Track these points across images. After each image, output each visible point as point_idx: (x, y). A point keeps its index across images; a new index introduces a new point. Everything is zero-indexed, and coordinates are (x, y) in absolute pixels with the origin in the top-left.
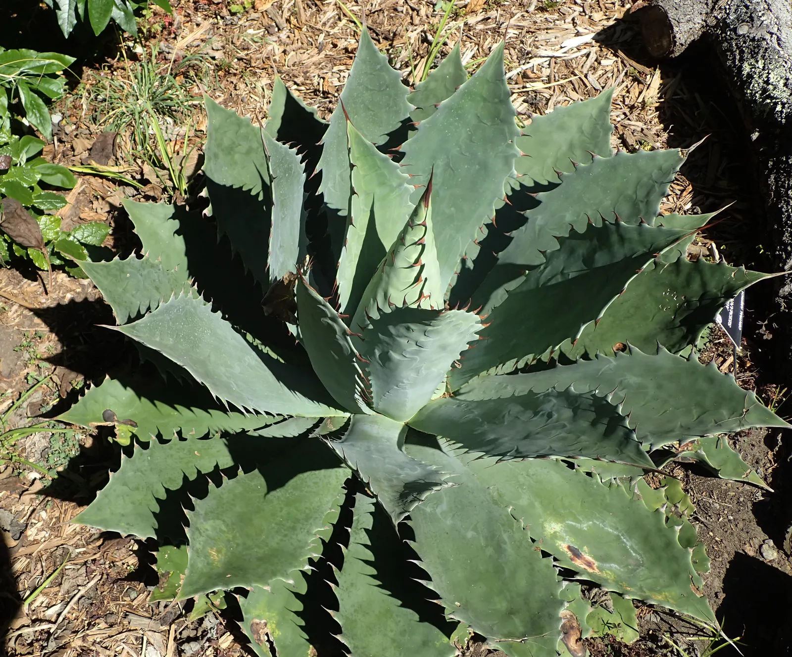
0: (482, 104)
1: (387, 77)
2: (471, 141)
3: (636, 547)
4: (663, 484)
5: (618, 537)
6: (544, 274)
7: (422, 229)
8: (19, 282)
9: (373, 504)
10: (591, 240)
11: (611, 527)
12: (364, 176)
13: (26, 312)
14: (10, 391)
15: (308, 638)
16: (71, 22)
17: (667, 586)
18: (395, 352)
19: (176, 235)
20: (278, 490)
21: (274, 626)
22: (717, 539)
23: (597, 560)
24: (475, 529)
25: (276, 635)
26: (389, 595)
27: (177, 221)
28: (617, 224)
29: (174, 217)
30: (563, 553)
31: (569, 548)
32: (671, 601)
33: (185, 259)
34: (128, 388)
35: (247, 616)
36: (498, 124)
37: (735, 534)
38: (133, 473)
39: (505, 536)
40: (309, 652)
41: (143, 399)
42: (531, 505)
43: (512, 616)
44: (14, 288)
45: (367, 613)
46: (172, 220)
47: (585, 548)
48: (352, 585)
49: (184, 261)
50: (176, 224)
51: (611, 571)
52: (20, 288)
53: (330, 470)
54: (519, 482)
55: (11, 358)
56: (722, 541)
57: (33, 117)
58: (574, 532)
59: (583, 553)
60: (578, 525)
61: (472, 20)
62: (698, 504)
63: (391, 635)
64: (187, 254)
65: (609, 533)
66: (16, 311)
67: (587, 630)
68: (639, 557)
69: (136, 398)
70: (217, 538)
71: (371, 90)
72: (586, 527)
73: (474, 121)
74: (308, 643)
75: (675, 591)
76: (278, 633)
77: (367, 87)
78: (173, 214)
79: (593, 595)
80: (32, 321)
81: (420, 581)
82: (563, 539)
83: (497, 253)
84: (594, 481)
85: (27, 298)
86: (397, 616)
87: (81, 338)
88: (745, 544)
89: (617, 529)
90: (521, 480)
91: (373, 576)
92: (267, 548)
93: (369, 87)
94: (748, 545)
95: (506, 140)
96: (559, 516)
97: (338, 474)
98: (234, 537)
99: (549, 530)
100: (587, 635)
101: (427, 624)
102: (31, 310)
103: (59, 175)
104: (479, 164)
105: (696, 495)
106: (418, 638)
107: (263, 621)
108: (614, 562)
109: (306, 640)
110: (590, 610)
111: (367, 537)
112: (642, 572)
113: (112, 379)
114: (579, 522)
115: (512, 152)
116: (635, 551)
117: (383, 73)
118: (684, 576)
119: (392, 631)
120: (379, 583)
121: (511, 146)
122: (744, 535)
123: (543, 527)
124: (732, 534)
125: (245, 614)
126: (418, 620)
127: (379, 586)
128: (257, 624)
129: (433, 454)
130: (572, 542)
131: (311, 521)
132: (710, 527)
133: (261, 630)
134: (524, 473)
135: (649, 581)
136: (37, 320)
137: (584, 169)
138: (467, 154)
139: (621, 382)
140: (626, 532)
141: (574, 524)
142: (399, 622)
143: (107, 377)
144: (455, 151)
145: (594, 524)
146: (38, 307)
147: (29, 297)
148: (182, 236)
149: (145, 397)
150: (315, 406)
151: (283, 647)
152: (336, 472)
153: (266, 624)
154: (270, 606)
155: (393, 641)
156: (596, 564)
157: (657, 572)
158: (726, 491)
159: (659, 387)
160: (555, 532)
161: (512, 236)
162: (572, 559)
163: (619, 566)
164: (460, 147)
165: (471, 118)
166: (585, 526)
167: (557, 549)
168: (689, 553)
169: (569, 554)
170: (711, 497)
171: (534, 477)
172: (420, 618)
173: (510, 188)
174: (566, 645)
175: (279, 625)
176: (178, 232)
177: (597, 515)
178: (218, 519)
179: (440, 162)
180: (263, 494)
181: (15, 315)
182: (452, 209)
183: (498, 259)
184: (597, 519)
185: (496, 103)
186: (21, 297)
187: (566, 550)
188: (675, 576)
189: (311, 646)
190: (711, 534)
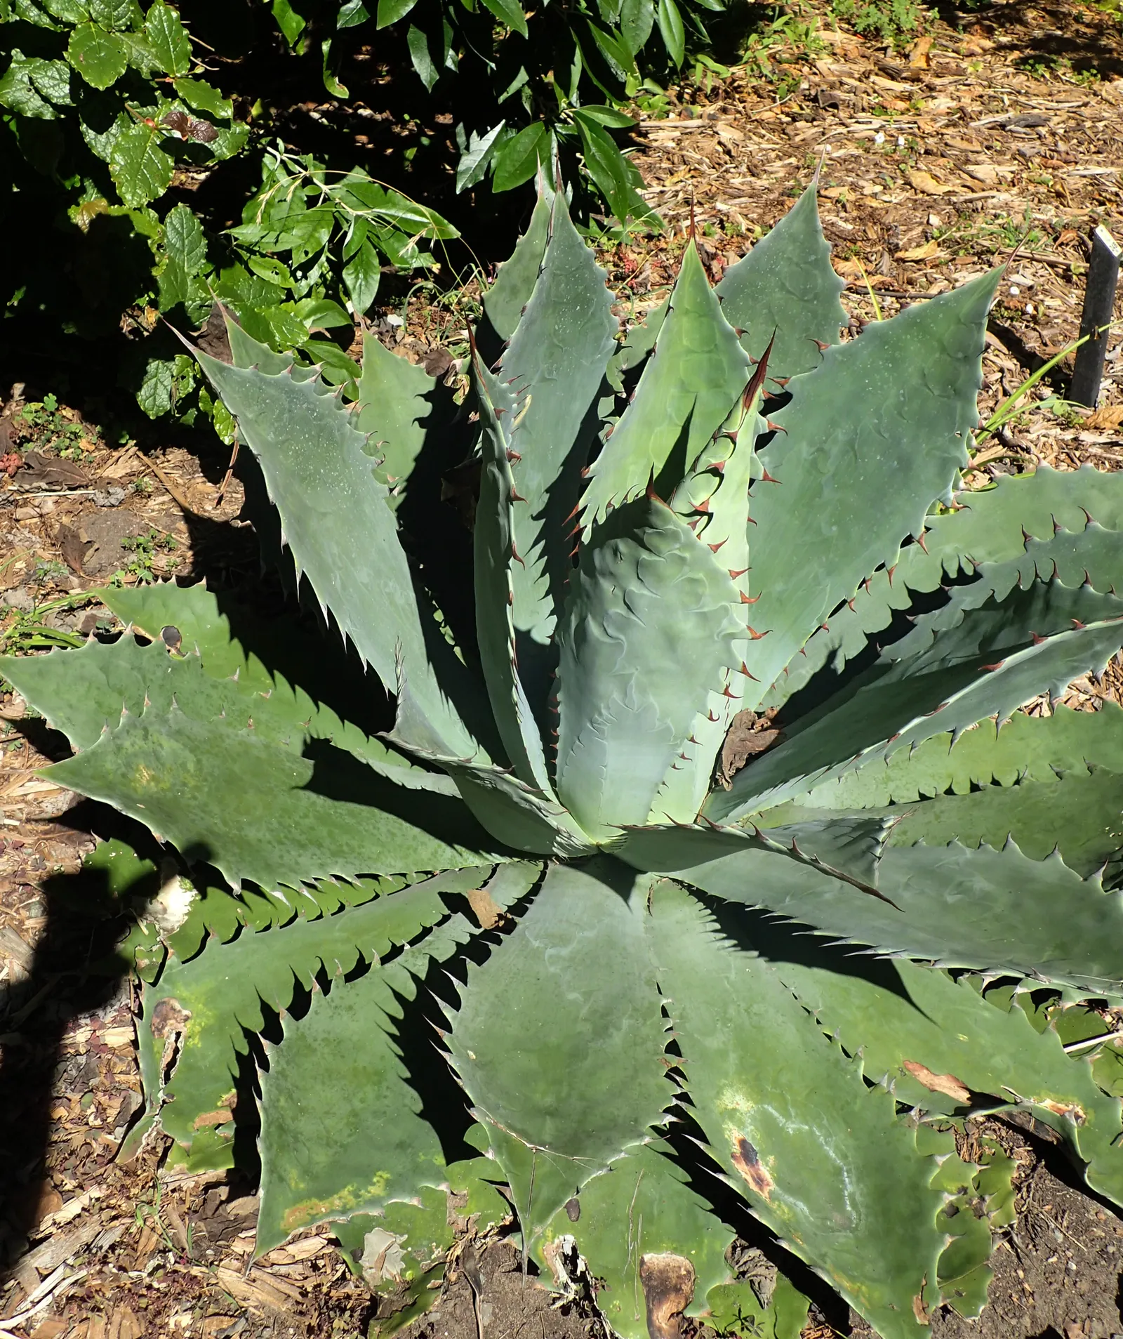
0: (937, 355)
1: (820, 281)
2: (900, 414)
3: (858, 1198)
4: (984, 1160)
5: (838, 1172)
6: (919, 661)
7: (728, 448)
8: (195, 472)
9: (471, 935)
10: (1006, 611)
11: (837, 1149)
12: (690, 351)
13: (176, 511)
14: (78, 591)
15: (237, 1074)
16: (477, 176)
17: (874, 1280)
18: (594, 618)
19: (416, 423)
20: (322, 797)
21: (198, 1029)
22: (1026, 1286)
23: (778, 1181)
24: (588, 995)
25: (191, 1042)
26: (399, 1057)
27: (429, 406)
28: (1051, 583)
29: (428, 397)
30: (726, 1143)
31: (743, 1143)
32: (862, 1299)
33: (412, 465)
34: (224, 616)
35: (166, 987)
36: (948, 397)
37: (1065, 1295)
38: (129, 666)
39: (625, 1023)
40: (225, 1097)
41: (236, 641)
42: (723, 1054)
43: (548, 1117)
44: (181, 476)
45: (343, 1057)
46: (422, 399)
47: (771, 1159)
48: (350, 1008)
49: (410, 467)
50: (426, 409)
51: (790, 1208)
52: (190, 480)
53: (432, 838)
54: (725, 1013)
55: (111, 553)
56: (1032, 1294)
57: (353, 276)
58: (767, 1125)
59: (760, 1162)
60: (782, 1120)
61: (1087, 437)
62: (1026, 1217)
63: (357, 1104)
64: (417, 459)
65: (827, 1157)
66: (163, 503)
67: (701, 1306)
68: (854, 1215)
69: (228, 636)
70: (168, 766)
71: (789, 292)
72: (794, 1130)
73: (915, 381)
74: (232, 1083)
75: (882, 1294)
76: (196, 1042)
77: (783, 284)
78: (430, 392)
79: (746, 1258)
80: (174, 523)
81: (437, 998)
82: (741, 1125)
83: (882, 647)
84: (852, 1067)
85: (189, 495)
86: (388, 1088)
87: (224, 573)
88: (1074, 1321)
89: (845, 1157)
90: (732, 1011)
91: (393, 1019)
92: (235, 832)
93: (787, 285)
94: (1078, 1325)
95: (952, 430)
96: (757, 1091)
97: (440, 851)
98: (197, 788)
99: (727, 1102)
100: (694, 1314)
101: (427, 1124)
102: (183, 509)
103: (344, 371)
104: (900, 460)
105: (1030, 1200)
106: (397, 1134)
107: (185, 1012)
108: (807, 1201)
109: (234, 1077)
110: (727, 1278)
111: (426, 969)
112: (844, 1238)
113: (208, 589)
114: (787, 1116)
115: (958, 454)
116: (854, 1205)
117: (816, 272)
118: (913, 1276)
119: (362, 1101)
120: (396, 1032)
121: (956, 442)
122: (1080, 1304)
123: (719, 1093)
124: (1059, 1292)
125: (165, 980)
126: (418, 1112)
127: (392, 1036)
128: (173, 1009)
129: (608, 897)
130: (754, 1138)
131: (341, 860)
132: (1026, 1262)
133: (172, 1021)
134: (743, 1005)
135: (847, 1257)
136: (182, 525)
137: (1069, 538)
138: (886, 435)
139: (960, 884)
140: (857, 1168)
141: (776, 1114)
142: (385, 1097)
143: (204, 582)
144: (870, 422)
145: (812, 1133)
146: (196, 512)
147: (193, 495)
148: (424, 431)
149: (241, 641)
150: (470, 742)
151: (190, 1068)
152: (440, 846)
153: (187, 1019)
154: (212, 998)
155: (355, 1114)
156: (773, 1187)
157: (870, 1252)
158: (1090, 1224)
159: (1016, 906)
160: (735, 1110)
161: (915, 622)
162: (733, 1156)
163: (811, 1210)
164: (880, 417)
165: (911, 371)
166: (791, 1128)
167: (720, 1132)
168: (942, 1242)
169: (737, 1149)
170: (1056, 1219)
171: (755, 1018)
172: (422, 1111)
173: (956, 567)
174: (650, 1312)
175: (205, 1032)
176: (422, 422)
177: (825, 1122)
178: (192, 751)
179: (840, 435)
180: (294, 784)
181: (157, 507)
182: (834, 528)
183: (879, 656)
184: (820, 1127)
185: (958, 360)
186: (182, 489)
187: (736, 1142)
188: (898, 1270)
189: (234, 1091)
190: (1021, 1274)
